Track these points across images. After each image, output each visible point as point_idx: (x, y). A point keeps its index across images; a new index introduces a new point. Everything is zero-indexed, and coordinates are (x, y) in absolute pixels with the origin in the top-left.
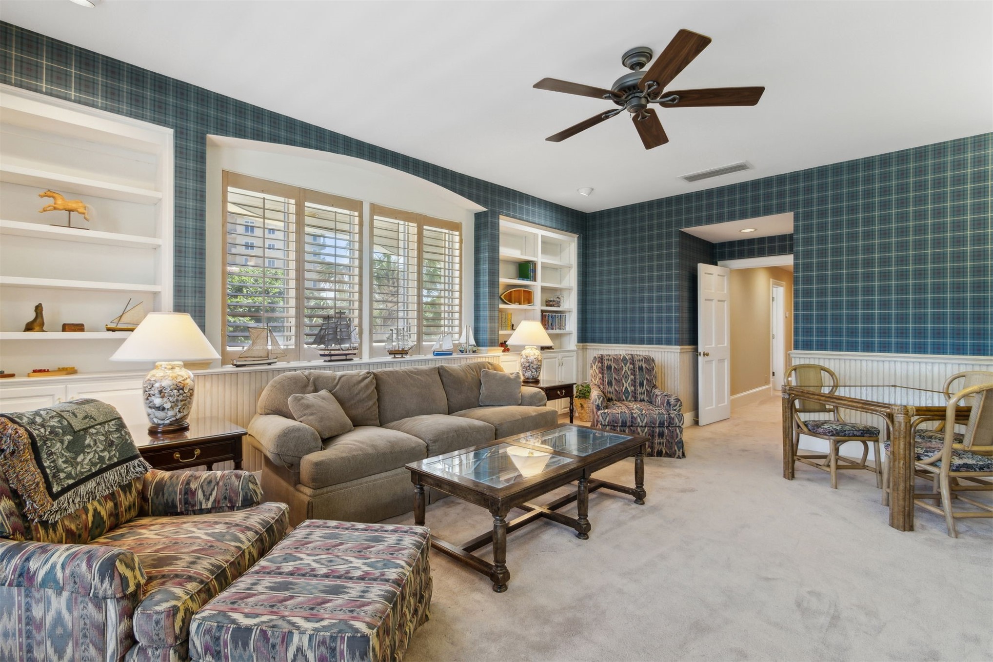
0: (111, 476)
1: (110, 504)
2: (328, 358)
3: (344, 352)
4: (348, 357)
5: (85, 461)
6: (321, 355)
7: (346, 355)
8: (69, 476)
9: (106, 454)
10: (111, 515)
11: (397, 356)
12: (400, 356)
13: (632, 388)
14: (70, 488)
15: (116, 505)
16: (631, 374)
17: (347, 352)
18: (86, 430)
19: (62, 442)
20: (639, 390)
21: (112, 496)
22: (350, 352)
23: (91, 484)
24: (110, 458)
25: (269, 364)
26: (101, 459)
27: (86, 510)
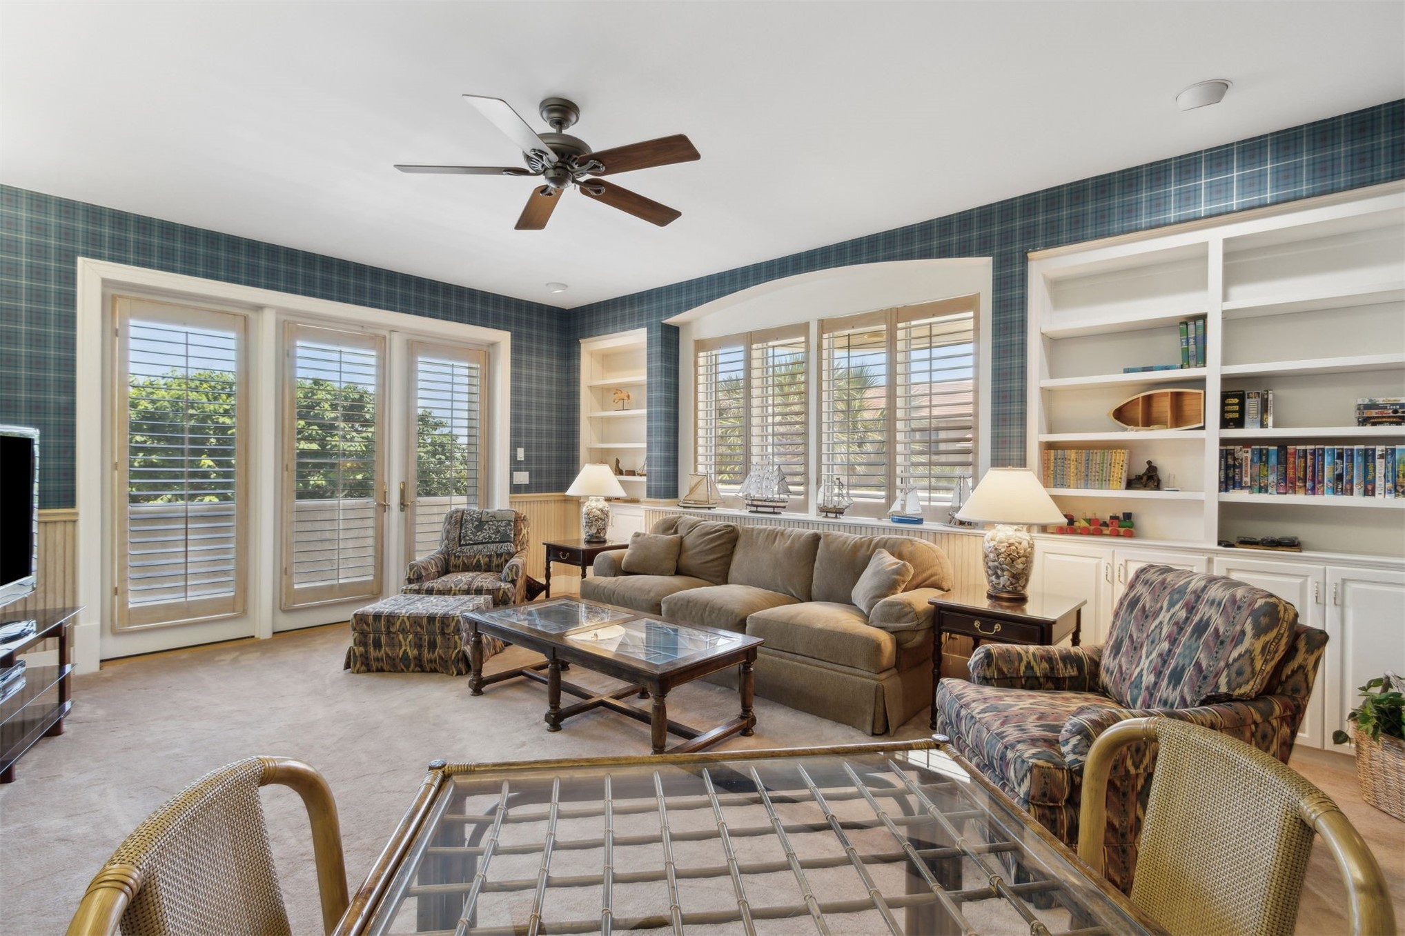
0: (492, 546)
1: (487, 559)
2: (754, 509)
3: (771, 504)
4: (776, 510)
5: (481, 536)
6: (748, 505)
7: (774, 507)
8: (471, 539)
9: (494, 536)
10: (486, 564)
11: (829, 515)
12: (834, 515)
13: (1148, 679)
14: (469, 544)
15: (490, 561)
16: (1169, 636)
17: (774, 504)
18: (487, 522)
19: (473, 524)
20: (1165, 691)
21: (490, 556)
22: (779, 504)
23: (480, 547)
24: (495, 538)
25: (709, 508)
26: (490, 537)
27: (475, 557)
